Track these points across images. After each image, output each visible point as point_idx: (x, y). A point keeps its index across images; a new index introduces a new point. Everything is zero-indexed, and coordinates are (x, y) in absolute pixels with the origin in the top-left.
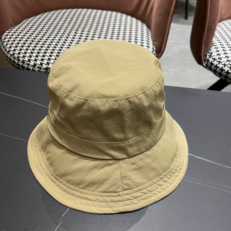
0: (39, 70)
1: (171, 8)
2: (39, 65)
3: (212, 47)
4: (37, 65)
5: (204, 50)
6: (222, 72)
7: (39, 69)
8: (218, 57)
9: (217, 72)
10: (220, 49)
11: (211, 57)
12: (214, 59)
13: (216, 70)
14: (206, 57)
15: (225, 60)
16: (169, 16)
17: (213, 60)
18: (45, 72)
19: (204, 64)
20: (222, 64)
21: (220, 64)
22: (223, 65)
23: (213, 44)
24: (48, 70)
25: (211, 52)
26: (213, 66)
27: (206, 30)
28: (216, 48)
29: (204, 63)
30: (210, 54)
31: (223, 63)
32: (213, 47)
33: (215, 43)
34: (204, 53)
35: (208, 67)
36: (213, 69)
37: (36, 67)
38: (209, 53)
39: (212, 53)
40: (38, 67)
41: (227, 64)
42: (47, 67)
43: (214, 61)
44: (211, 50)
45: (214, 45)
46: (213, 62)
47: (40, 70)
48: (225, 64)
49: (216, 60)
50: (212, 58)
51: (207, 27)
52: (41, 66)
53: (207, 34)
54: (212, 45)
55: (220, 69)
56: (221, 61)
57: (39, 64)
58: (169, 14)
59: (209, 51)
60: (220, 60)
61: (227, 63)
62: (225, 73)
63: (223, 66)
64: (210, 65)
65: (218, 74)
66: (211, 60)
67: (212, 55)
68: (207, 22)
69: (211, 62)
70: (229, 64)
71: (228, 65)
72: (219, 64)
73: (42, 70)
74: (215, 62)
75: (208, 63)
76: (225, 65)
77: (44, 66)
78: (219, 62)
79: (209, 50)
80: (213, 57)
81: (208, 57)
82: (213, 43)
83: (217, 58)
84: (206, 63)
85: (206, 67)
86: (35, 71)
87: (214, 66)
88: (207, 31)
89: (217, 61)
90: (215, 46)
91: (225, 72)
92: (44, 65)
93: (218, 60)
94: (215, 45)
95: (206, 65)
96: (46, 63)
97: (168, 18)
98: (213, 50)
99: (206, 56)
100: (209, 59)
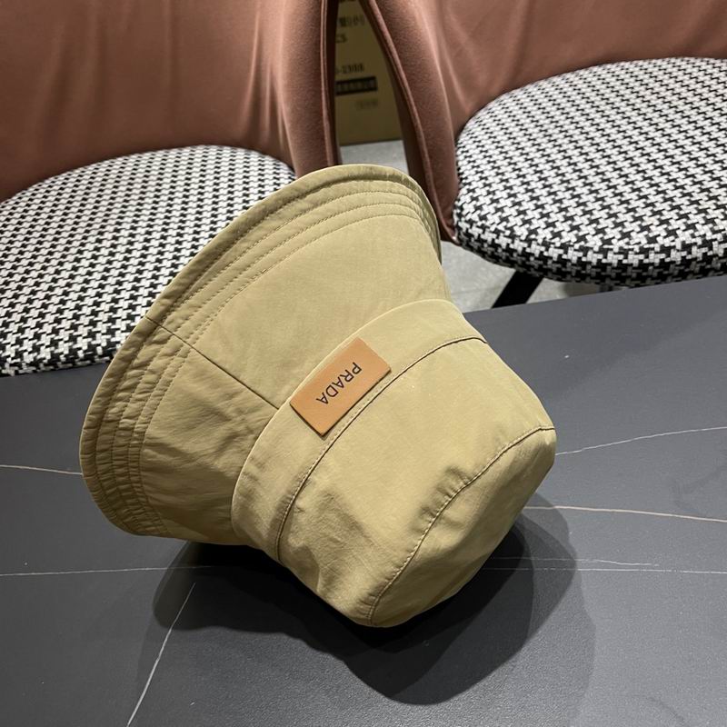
0: (16, 372)
1: (322, 124)
2: (13, 359)
3: (460, 189)
4: (9, 360)
5: (440, 205)
6: (496, 251)
7: (16, 368)
8: (479, 215)
9: (486, 253)
10: (481, 192)
11: (463, 219)
12: (471, 222)
13: (483, 249)
14: (453, 222)
15: (496, 218)
16: (324, 144)
17: (468, 226)
18: (34, 371)
19: (454, 238)
20: (491, 232)
21: (487, 233)
22: (493, 232)
23: (464, 181)
24: (41, 365)
25: (460, 204)
26: (473, 240)
27: (427, 155)
28: (469, 191)
29: (453, 235)
30: (459, 211)
31: (493, 229)
32: (464, 191)
33: (466, 178)
34: (443, 212)
35: (464, 244)
36: (476, 247)
37: (7, 365)
38: (455, 207)
39: (461, 208)
40: (11, 365)
41: (503, 229)
42: (35, 358)
43: (471, 227)
44: (459, 200)
45: (465, 184)
46: (470, 231)
47: (21, 372)
48: (496, 229)
49: (474, 225)
50: (466, 221)
51: (425, 150)
52: (18, 360)
53: (432, 165)
54: (461, 185)
55: (490, 246)
56: (488, 224)
57: (13, 355)
58: (323, 139)
59: (456, 203)
60: (484, 222)
61: (501, 227)
62: (504, 254)
63: (494, 236)
64: (466, 238)
65: (490, 257)
66: (464, 226)
67: (464, 213)
68: (420, 137)
69: (464, 230)
70: (506, 228)
71: (504, 232)
72: (484, 233)
73: (25, 368)
74: (474, 228)
75: (459, 234)
76: (497, 232)
77: (28, 358)
78: (484, 228)
79: (456, 200)
80: (468, 218)
81: (456, 218)
82: (464, 176)
83: (475, 217)
84: (456, 234)
85: (460, 243)
86: (8, 375)
87: (476, 241)
88: (431, 157)
89: (478, 227)
90: (467, 187)
91: (504, 250)
92: (25, 354)
93: (479, 224)
94: (468, 181)
95: (458, 238)
96: (30, 349)
97: (325, 149)
98: (464, 197)
99: (451, 216)
100: (460, 224)
